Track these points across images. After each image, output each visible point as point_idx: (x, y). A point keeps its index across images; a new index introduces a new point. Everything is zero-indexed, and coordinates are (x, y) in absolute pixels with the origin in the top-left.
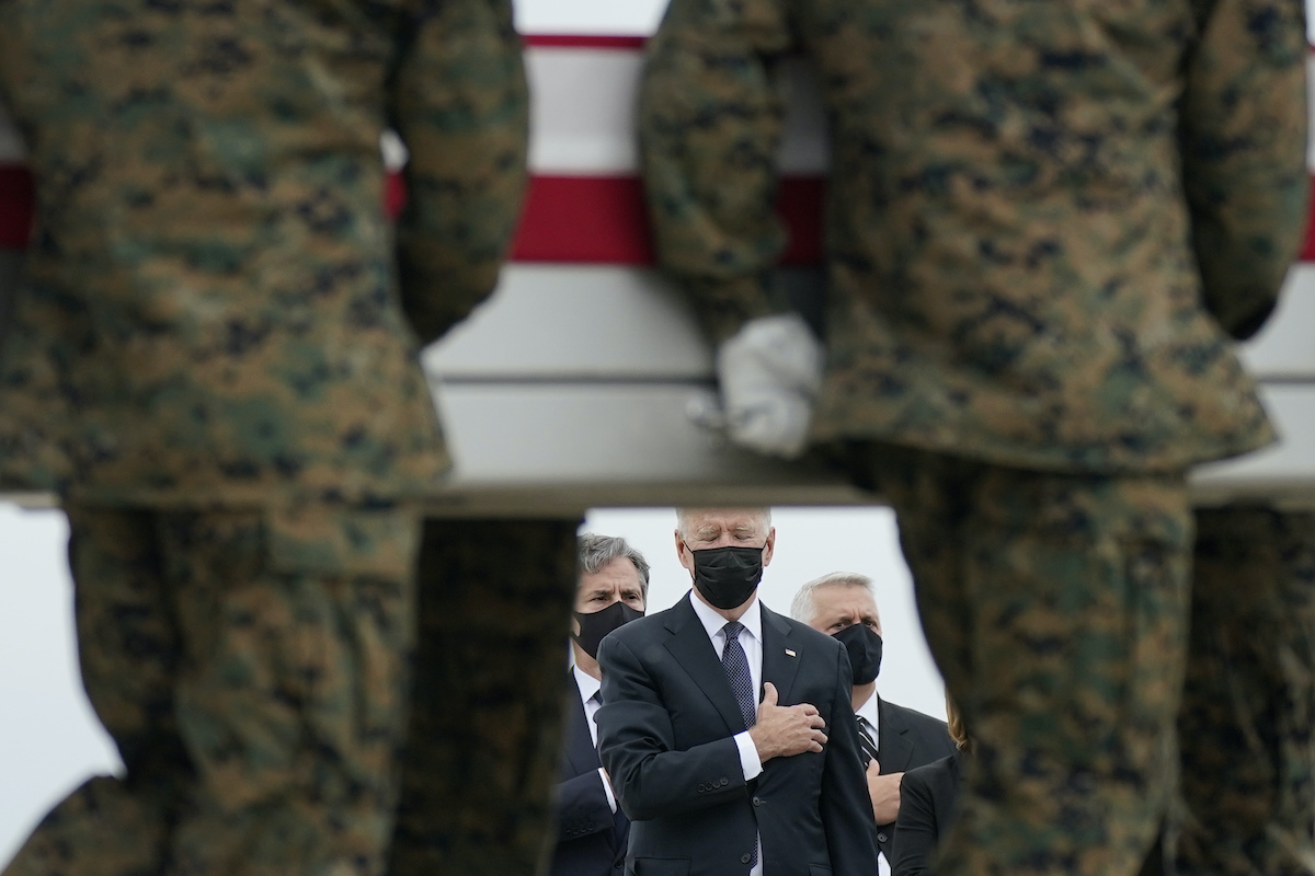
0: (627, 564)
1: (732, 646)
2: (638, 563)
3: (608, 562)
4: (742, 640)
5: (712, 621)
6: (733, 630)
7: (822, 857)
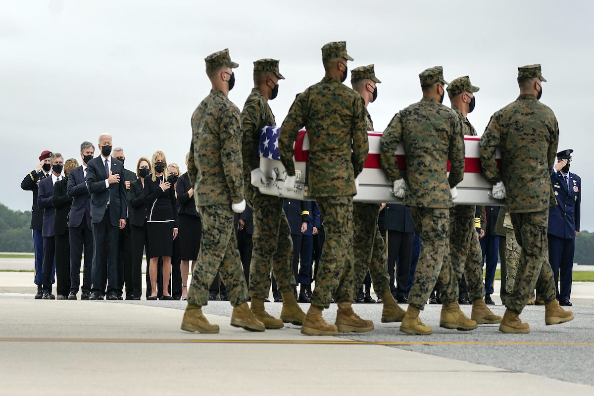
0: (91, 147)
1: (106, 163)
2: (94, 148)
3: (89, 147)
4: (108, 162)
5: (104, 159)
6: (107, 160)
7: (119, 199)
